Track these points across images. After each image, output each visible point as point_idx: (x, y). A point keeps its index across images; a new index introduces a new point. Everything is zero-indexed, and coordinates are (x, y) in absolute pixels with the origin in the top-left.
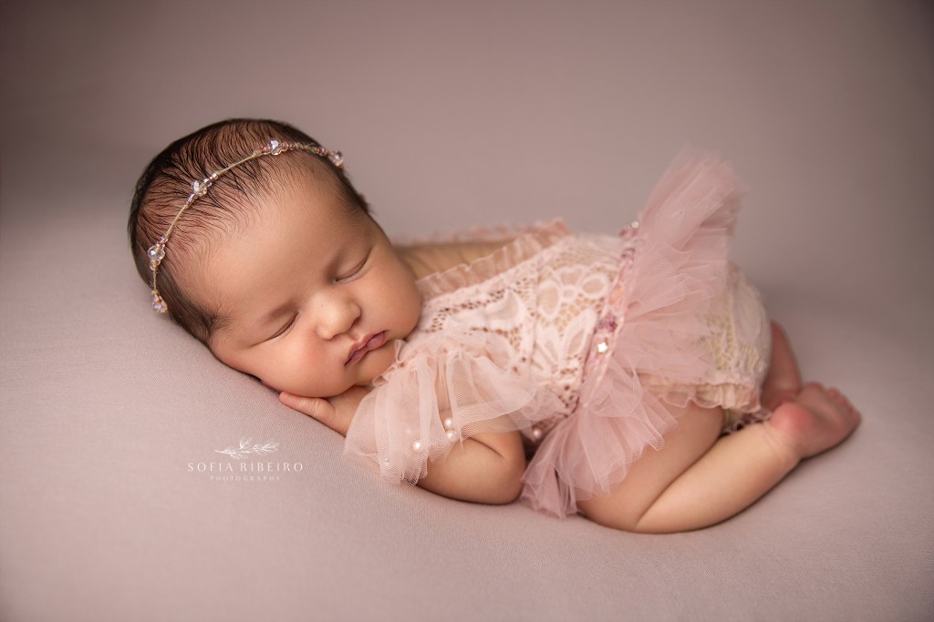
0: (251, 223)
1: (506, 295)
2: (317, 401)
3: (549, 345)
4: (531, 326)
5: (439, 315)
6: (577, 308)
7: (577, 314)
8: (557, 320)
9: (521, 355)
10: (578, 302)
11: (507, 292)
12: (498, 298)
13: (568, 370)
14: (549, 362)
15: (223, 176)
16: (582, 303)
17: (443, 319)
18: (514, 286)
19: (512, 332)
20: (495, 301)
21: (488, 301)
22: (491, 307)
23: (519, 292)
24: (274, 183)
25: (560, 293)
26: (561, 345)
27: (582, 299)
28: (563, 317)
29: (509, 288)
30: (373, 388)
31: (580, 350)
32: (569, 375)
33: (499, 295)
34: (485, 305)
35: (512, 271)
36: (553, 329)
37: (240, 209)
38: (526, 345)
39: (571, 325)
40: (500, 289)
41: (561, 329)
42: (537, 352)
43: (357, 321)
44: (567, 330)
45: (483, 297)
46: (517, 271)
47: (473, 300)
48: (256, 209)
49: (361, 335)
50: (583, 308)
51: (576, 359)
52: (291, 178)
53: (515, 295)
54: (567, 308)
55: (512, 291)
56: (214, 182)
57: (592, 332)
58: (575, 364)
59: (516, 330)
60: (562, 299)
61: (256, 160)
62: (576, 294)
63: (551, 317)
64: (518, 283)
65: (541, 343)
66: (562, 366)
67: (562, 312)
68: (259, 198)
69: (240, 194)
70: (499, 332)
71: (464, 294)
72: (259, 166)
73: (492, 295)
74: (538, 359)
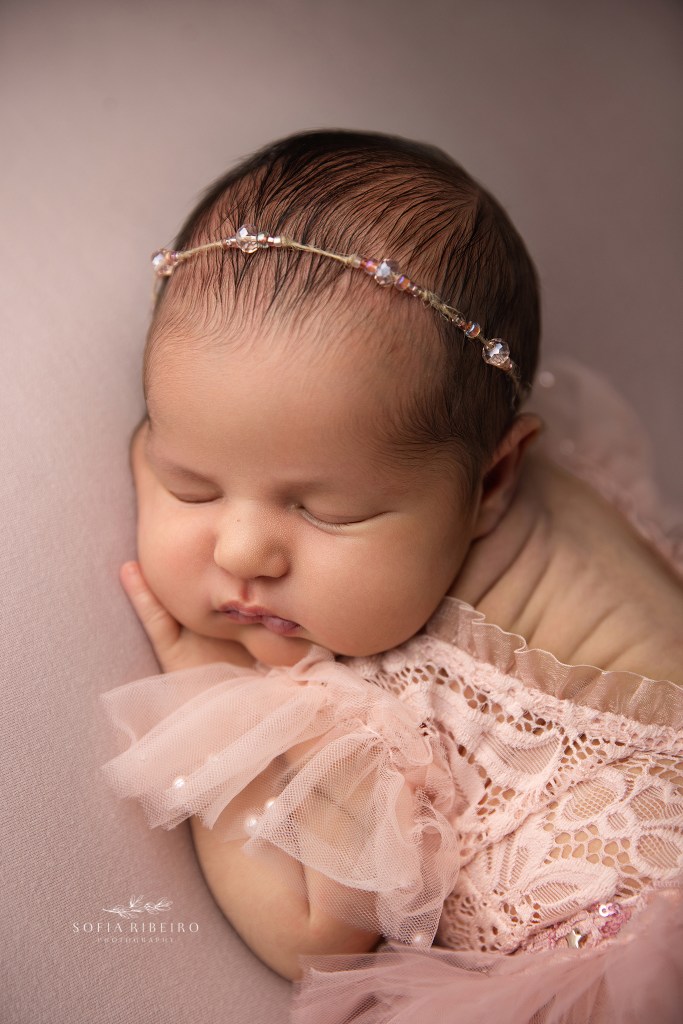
0: (237, 343)
1: (546, 734)
2: (160, 614)
3: (523, 853)
4: (530, 808)
5: (418, 670)
6: (602, 853)
7: (592, 859)
8: (561, 836)
9: (482, 827)
10: (611, 845)
11: (554, 731)
12: (528, 728)
13: (513, 911)
14: (503, 872)
15: (289, 249)
16: (613, 853)
17: (415, 680)
18: (573, 735)
19: (498, 789)
20: (519, 727)
21: (511, 718)
22: (505, 731)
23: (568, 751)
24: (315, 321)
25: (610, 808)
26: (534, 871)
27: (621, 849)
28: (573, 843)
29: (562, 731)
30: (255, 669)
31: (549, 906)
32: (507, 917)
33: (534, 726)
34: (500, 719)
35: (589, 713)
36: (546, 839)
37: (245, 315)
38: (499, 822)
39: (570, 862)
40: (547, 719)
41: (553, 853)
42: (504, 845)
43: (267, 580)
44: (559, 862)
45: (513, 708)
46: (597, 720)
47: (494, 697)
48: (260, 333)
49: (258, 599)
50: (607, 862)
51: (532, 910)
52: (343, 336)
53: (560, 748)
54: (591, 836)
55: (562, 738)
56: (271, 248)
57: (584, 903)
58: (525, 912)
59: (509, 793)
60: (600, 819)
61: (343, 268)
62: (621, 834)
63: (561, 823)
64: (583, 737)
65: (519, 841)
66: (512, 897)
67: (579, 833)
68: (277, 322)
69: (270, 295)
70: (482, 771)
71: (490, 678)
72: (335, 279)
73: (527, 715)
74: (498, 854)
